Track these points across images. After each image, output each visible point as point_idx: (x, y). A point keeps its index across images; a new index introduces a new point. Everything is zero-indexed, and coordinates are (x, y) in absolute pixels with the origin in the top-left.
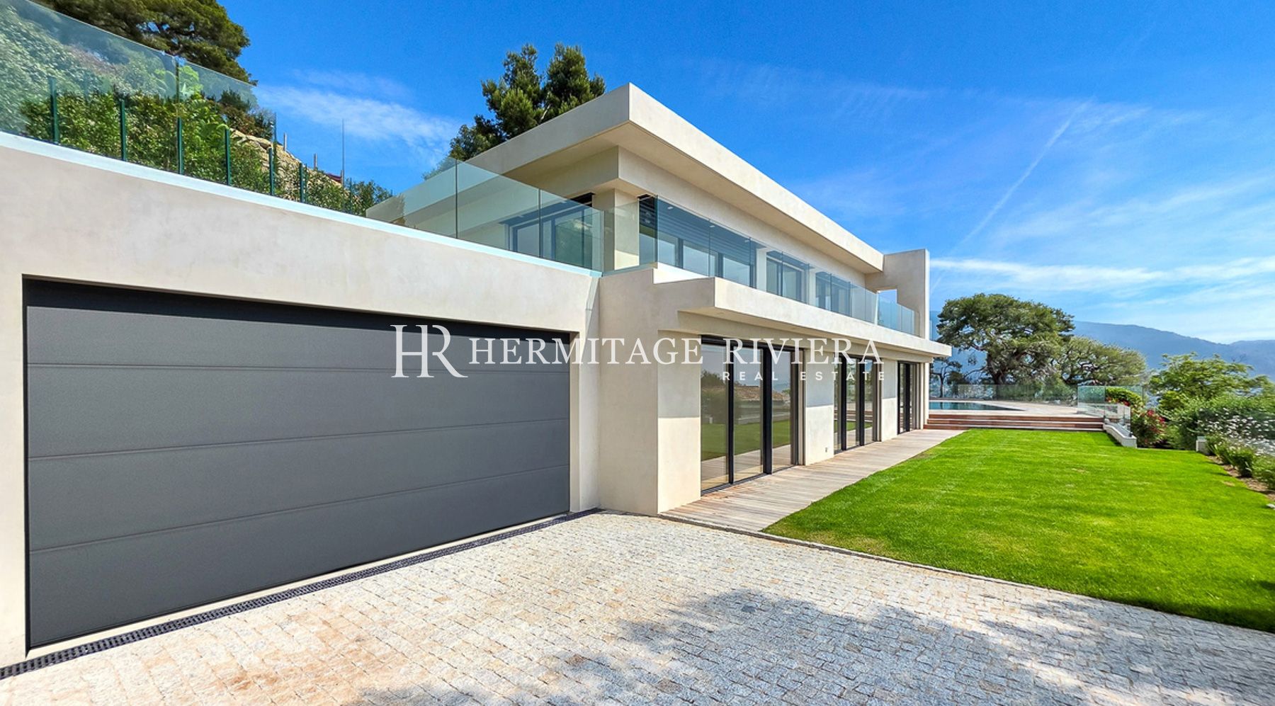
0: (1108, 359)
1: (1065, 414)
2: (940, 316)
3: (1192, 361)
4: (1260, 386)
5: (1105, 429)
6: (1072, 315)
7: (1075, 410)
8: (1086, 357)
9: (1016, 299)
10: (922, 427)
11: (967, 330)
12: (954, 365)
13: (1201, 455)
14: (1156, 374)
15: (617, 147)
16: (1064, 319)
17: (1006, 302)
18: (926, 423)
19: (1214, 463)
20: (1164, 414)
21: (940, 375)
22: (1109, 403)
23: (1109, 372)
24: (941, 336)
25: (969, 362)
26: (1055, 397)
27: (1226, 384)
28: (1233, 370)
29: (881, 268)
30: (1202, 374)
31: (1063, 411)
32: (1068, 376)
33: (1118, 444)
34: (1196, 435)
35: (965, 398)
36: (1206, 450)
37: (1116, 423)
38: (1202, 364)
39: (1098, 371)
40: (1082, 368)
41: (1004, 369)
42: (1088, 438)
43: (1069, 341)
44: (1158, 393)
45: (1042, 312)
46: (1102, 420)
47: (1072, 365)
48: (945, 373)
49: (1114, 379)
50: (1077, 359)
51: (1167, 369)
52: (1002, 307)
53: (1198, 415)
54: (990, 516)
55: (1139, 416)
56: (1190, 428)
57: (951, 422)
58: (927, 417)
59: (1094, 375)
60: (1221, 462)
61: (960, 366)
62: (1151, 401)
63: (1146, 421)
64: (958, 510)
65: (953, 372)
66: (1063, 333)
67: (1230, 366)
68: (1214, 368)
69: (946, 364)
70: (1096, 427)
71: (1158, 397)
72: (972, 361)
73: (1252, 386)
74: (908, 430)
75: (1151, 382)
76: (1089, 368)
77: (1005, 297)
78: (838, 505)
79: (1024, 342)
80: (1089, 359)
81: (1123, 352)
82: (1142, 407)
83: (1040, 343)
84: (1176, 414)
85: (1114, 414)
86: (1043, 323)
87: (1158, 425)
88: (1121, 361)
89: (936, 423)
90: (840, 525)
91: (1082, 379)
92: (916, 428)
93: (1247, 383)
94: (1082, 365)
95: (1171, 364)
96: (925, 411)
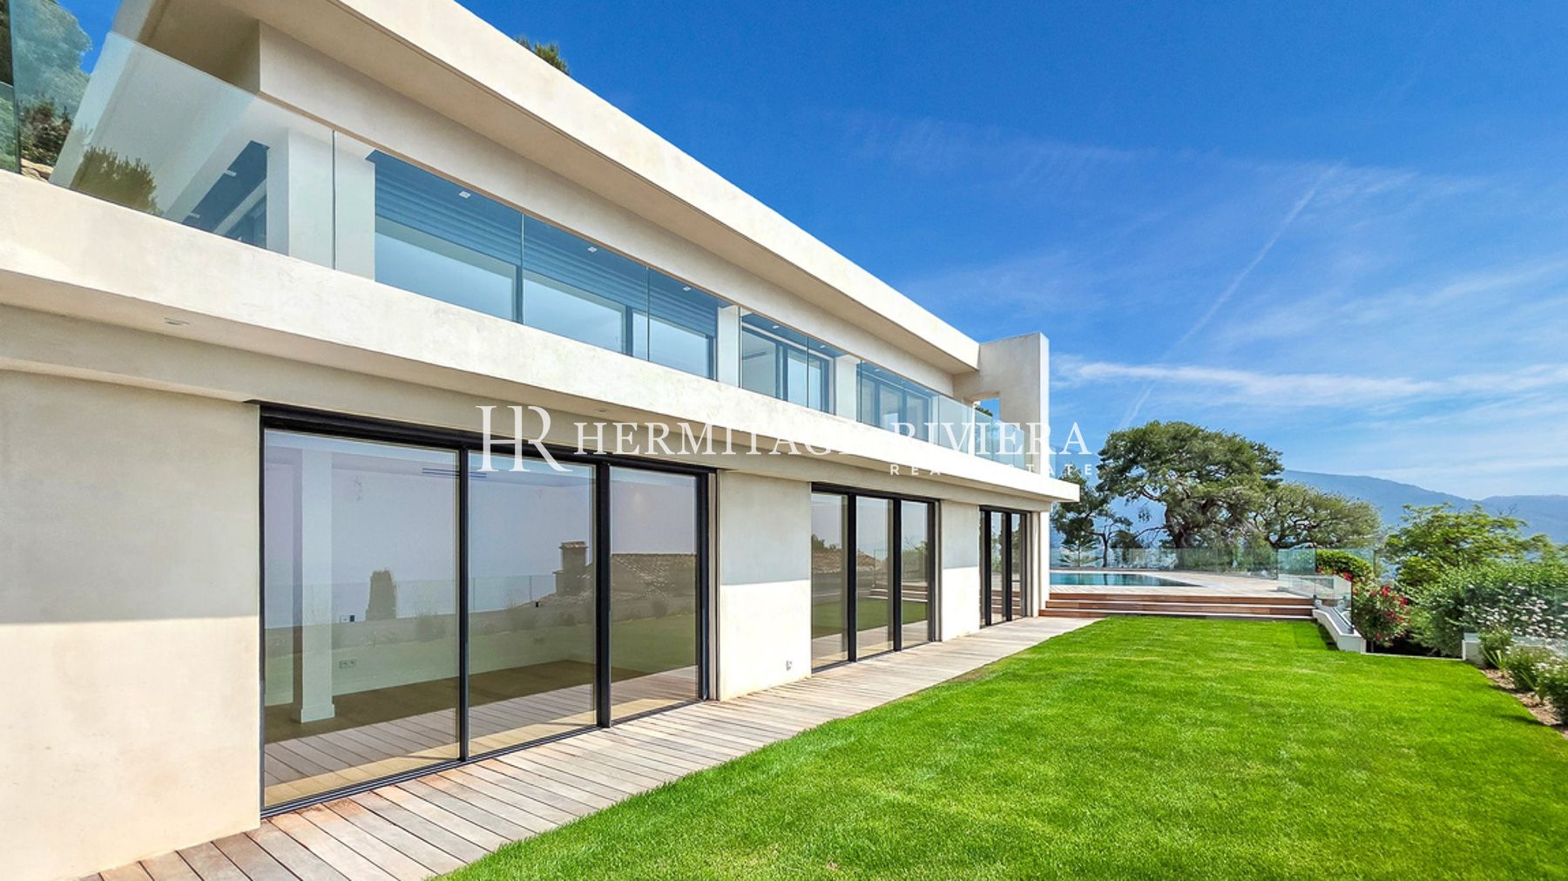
0: (1330, 514)
1: (1258, 592)
2: (1101, 454)
3: (1443, 515)
4: (1537, 549)
5: (1315, 616)
6: (1279, 451)
7: (1274, 585)
8: (1301, 511)
9: (1203, 428)
10: (1036, 613)
11: (1135, 472)
12: (1122, 522)
13: (1471, 667)
14: (1394, 533)
15: (257, 22)
16: (1269, 457)
17: (1188, 432)
18: (1043, 608)
19: (1499, 688)
20: (1406, 593)
21: (1103, 535)
22: (1323, 575)
23: (1331, 531)
24: (1101, 481)
26: (1260, 566)
27: (1491, 547)
28: (1500, 527)
29: (974, 364)
30: (1458, 532)
31: (1258, 588)
32: (1276, 538)
33: (1332, 644)
34: (1461, 630)
35: (1137, 569)
36: (1480, 659)
37: (1333, 606)
38: (1457, 518)
39: (1316, 530)
40: (1295, 527)
41: (1187, 528)
42: (1285, 634)
43: (1277, 487)
44: (1397, 560)
45: (1238, 446)
46: (1311, 602)
47: (1282, 522)
48: (1110, 533)
49: (1338, 541)
50: (1288, 514)
51: (1409, 526)
52: (1183, 440)
53: (1463, 595)
55: (1367, 595)
56: (1450, 617)
57: (1082, 606)
58: (1045, 597)
59: (1311, 536)
60: (1512, 686)
61: (1129, 524)
62: (1388, 572)
63: (1378, 603)
65: (1121, 531)
66: (1269, 476)
67: (1496, 521)
68: (1475, 524)
69: (1111, 521)
70: (1303, 613)
71: (1397, 566)
72: (1144, 516)
73: (1526, 549)
74: (1009, 619)
75: (1389, 544)
76: (1305, 526)
77: (1188, 425)
79: (1213, 489)
80: (1305, 514)
81: (1349, 504)
82: (1374, 580)
83: (1235, 489)
84: (1425, 592)
85: (1329, 591)
86: (1238, 462)
87: (1397, 610)
88: (1347, 516)
89: (1059, 606)
91: (1294, 541)
92: (1026, 616)
93: (1520, 545)
94: (1295, 522)
95: (1415, 518)
96: (1043, 587)
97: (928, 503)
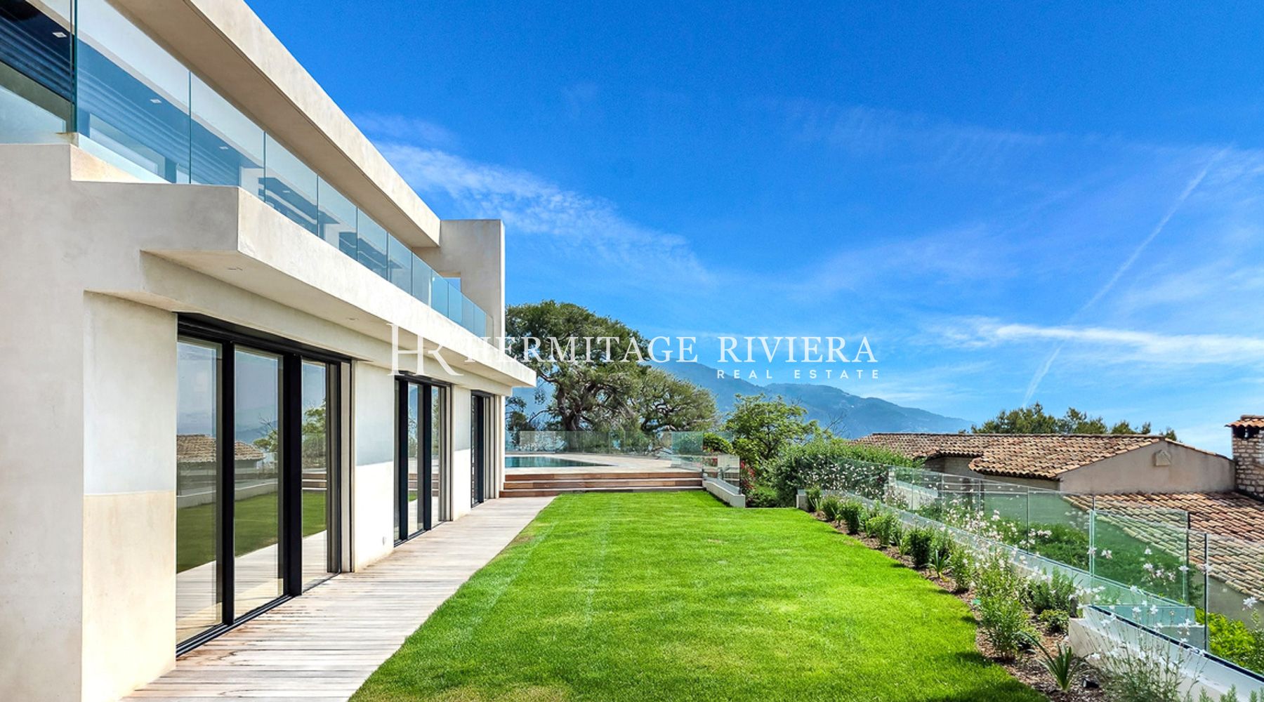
0: (682, 399)
5: (706, 486)
7: (667, 463)
8: (661, 396)
10: (497, 495)
12: (516, 403)
13: (801, 512)
14: (730, 418)
17: (581, 314)
18: (502, 490)
19: (817, 520)
23: (683, 415)
25: (536, 398)
26: (634, 448)
27: (787, 431)
28: (792, 414)
29: (437, 242)
32: (644, 421)
33: (727, 504)
34: (795, 489)
35: (531, 451)
36: (807, 506)
37: (716, 478)
39: (672, 414)
40: (656, 411)
41: (577, 410)
42: (696, 500)
43: (645, 373)
45: (620, 333)
46: (700, 475)
47: (648, 406)
49: (688, 424)
50: (653, 398)
51: (739, 412)
54: (671, 619)
56: (789, 481)
58: (503, 480)
59: (668, 420)
60: (825, 519)
61: (522, 405)
64: (627, 616)
65: (515, 413)
66: (641, 363)
67: (790, 409)
70: (696, 485)
72: (540, 397)
74: (482, 502)
76: (664, 410)
78: (453, 636)
79: (602, 373)
80: (664, 399)
81: (695, 390)
85: (712, 467)
88: (694, 402)
89: (516, 487)
90: (477, 672)
91: (657, 424)
92: (490, 498)
94: (656, 407)
96: (501, 471)
97: (440, 387)
